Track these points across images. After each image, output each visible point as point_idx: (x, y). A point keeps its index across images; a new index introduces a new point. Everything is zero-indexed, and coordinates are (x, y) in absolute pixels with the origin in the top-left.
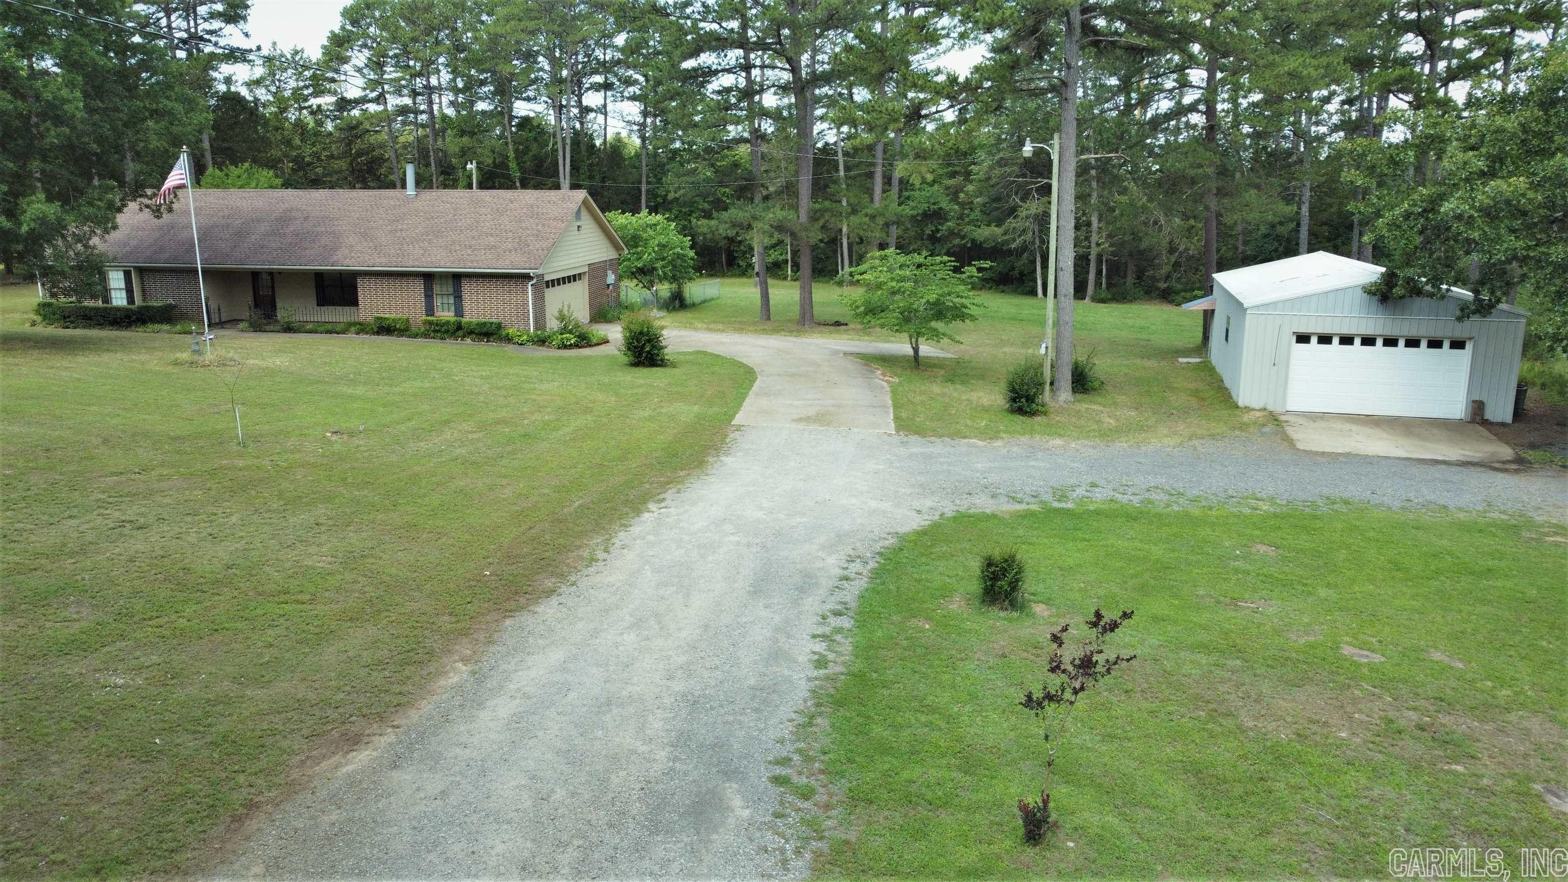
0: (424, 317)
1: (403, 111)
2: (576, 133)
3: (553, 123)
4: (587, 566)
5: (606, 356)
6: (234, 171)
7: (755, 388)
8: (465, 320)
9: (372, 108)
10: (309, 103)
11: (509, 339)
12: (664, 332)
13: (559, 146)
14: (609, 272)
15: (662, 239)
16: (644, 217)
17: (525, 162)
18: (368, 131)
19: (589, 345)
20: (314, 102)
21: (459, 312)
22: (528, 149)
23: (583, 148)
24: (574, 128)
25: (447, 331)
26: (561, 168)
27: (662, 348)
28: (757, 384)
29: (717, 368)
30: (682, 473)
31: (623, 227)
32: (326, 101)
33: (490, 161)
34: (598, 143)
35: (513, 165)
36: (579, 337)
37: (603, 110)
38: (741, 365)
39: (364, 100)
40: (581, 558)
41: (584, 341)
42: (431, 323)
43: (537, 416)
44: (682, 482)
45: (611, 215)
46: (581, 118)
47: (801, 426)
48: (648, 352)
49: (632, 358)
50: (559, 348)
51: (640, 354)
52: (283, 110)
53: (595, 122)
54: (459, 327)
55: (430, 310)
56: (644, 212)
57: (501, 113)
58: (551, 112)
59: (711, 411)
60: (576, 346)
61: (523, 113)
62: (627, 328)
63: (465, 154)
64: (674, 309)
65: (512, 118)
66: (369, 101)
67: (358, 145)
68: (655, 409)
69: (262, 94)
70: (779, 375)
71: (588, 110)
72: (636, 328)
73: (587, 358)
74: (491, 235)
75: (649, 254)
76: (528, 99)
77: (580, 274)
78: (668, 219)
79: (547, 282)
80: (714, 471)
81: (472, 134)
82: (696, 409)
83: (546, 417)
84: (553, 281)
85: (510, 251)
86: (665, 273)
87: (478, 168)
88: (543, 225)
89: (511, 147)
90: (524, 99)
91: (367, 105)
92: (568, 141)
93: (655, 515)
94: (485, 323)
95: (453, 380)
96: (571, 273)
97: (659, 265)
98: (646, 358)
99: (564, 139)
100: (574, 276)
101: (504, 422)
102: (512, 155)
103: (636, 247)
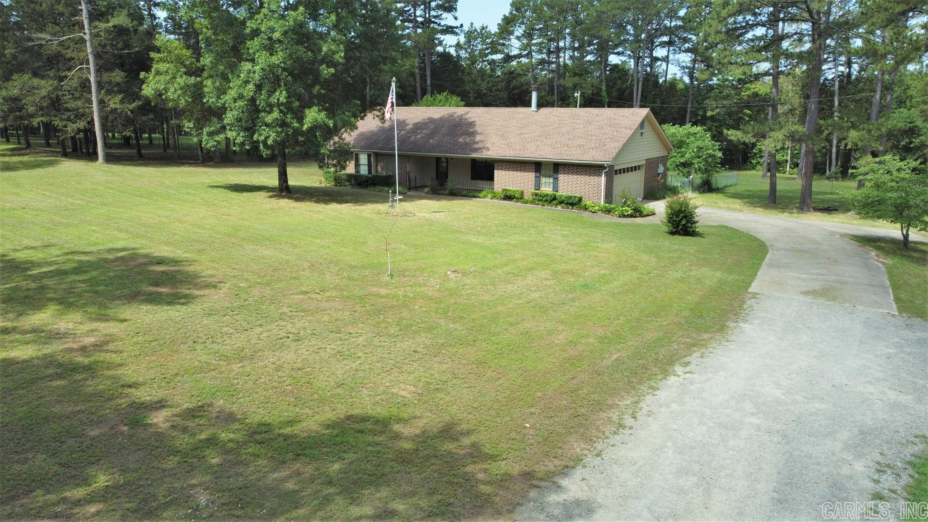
0: (533, 191)
1: (542, 62)
2: (647, 74)
3: (633, 67)
4: (615, 433)
5: (652, 225)
6: (439, 97)
7: (766, 260)
8: (558, 194)
9: (524, 60)
10: (487, 58)
11: (586, 209)
12: (696, 211)
13: (635, 82)
14: (660, 165)
15: (700, 143)
16: (688, 128)
17: (612, 93)
18: (520, 74)
19: (642, 215)
20: (490, 57)
21: (556, 189)
22: (615, 84)
23: (650, 83)
24: (646, 71)
25: (547, 201)
26: (635, 96)
27: (695, 222)
28: (769, 256)
29: (735, 240)
30: (705, 336)
31: (673, 135)
32: (498, 57)
33: (590, 92)
34: (661, 81)
35: (604, 94)
36: (634, 210)
37: (666, 59)
38: (755, 239)
39: (520, 56)
40: (610, 420)
41: (638, 213)
42: (536, 195)
43: (595, 270)
44: (705, 346)
45: (665, 126)
46: (651, 66)
47: (808, 299)
48: (684, 225)
49: (671, 228)
50: (620, 217)
51: (677, 226)
52: (473, 63)
53: (661, 67)
54: (555, 199)
55: (538, 186)
56: (688, 125)
57: (600, 62)
58: (632, 60)
59: (730, 278)
60: (631, 216)
61: (614, 62)
62: (670, 207)
63: (575, 87)
64: (704, 192)
65: (606, 65)
66: (522, 57)
67: (514, 83)
68: (685, 272)
69: (463, 54)
70: (787, 250)
71: (657, 59)
72: (677, 207)
73: (639, 225)
74: (582, 138)
75: (690, 153)
76: (618, 54)
77: (639, 166)
78: (705, 131)
79: (616, 171)
80: (734, 338)
81: (580, 75)
82: (718, 274)
83: (603, 272)
84: (620, 170)
85: (593, 149)
86: (699, 167)
87: (581, 96)
88: (617, 132)
89: (604, 83)
90: (616, 54)
91: (521, 59)
92: (641, 79)
93: (681, 379)
94: (571, 197)
95: (543, 236)
96: (633, 165)
97: (695, 161)
98: (682, 229)
99: (638, 79)
100: (635, 167)
101: (570, 273)
102: (604, 88)
103: (681, 148)
